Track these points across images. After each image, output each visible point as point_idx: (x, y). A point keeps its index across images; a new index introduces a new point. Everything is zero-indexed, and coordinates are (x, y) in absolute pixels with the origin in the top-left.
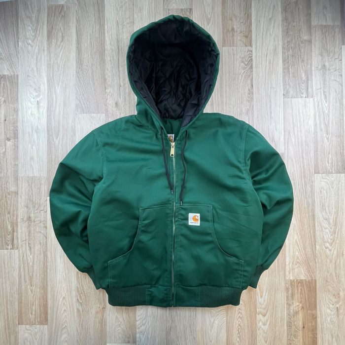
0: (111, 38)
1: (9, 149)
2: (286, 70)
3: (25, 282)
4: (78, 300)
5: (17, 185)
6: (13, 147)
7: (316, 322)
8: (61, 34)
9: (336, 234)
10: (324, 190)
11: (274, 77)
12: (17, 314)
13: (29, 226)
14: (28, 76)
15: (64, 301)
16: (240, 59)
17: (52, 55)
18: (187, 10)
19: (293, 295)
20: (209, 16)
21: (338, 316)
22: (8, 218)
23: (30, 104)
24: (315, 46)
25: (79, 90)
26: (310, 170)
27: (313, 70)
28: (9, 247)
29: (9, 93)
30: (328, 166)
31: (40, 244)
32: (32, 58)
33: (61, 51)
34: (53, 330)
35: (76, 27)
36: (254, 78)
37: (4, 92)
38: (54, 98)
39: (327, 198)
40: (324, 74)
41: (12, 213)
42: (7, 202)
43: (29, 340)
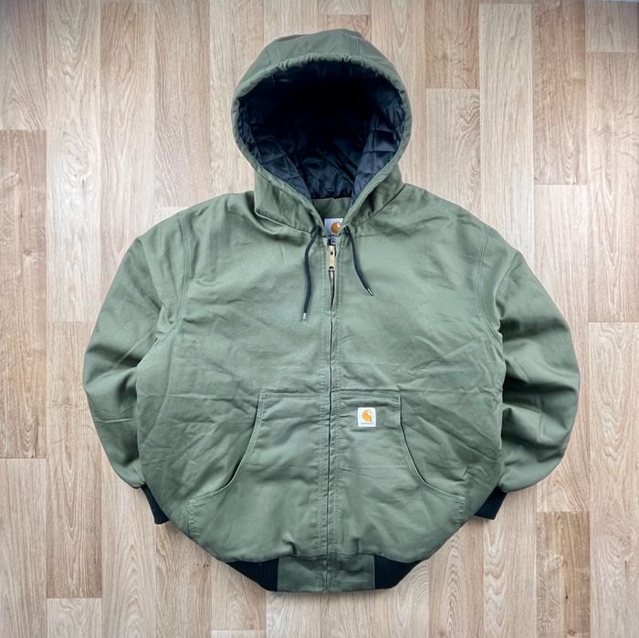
0: (220, 66)
1: (29, 270)
2: (539, 132)
3: (60, 517)
4: (158, 550)
5: (45, 339)
6: (37, 267)
7: (588, 587)
8: (126, 57)
9: (625, 431)
10: (605, 351)
11: (517, 145)
12: (44, 578)
13: (67, 415)
14: (65, 133)
15: (133, 552)
16: (457, 112)
17: (110, 95)
18: (361, 18)
19: (548, 539)
20: (402, 31)
21: (627, 577)
22: (27, 400)
23: (67, 186)
24: (592, 91)
25: (162, 162)
26: (580, 314)
27: (588, 134)
28: (30, 454)
29: (29, 165)
30: (613, 309)
31: (88, 448)
32: (73, 99)
33: (126, 88)
34: (112, 608)
35: (156, 45)
36: (482, 146)
37: (18, 164)
38: (115, 177)
39: (610, 366)
40: (607, 141)
41: (34, 389)
42: (25, 370)
43: (66, 626)
